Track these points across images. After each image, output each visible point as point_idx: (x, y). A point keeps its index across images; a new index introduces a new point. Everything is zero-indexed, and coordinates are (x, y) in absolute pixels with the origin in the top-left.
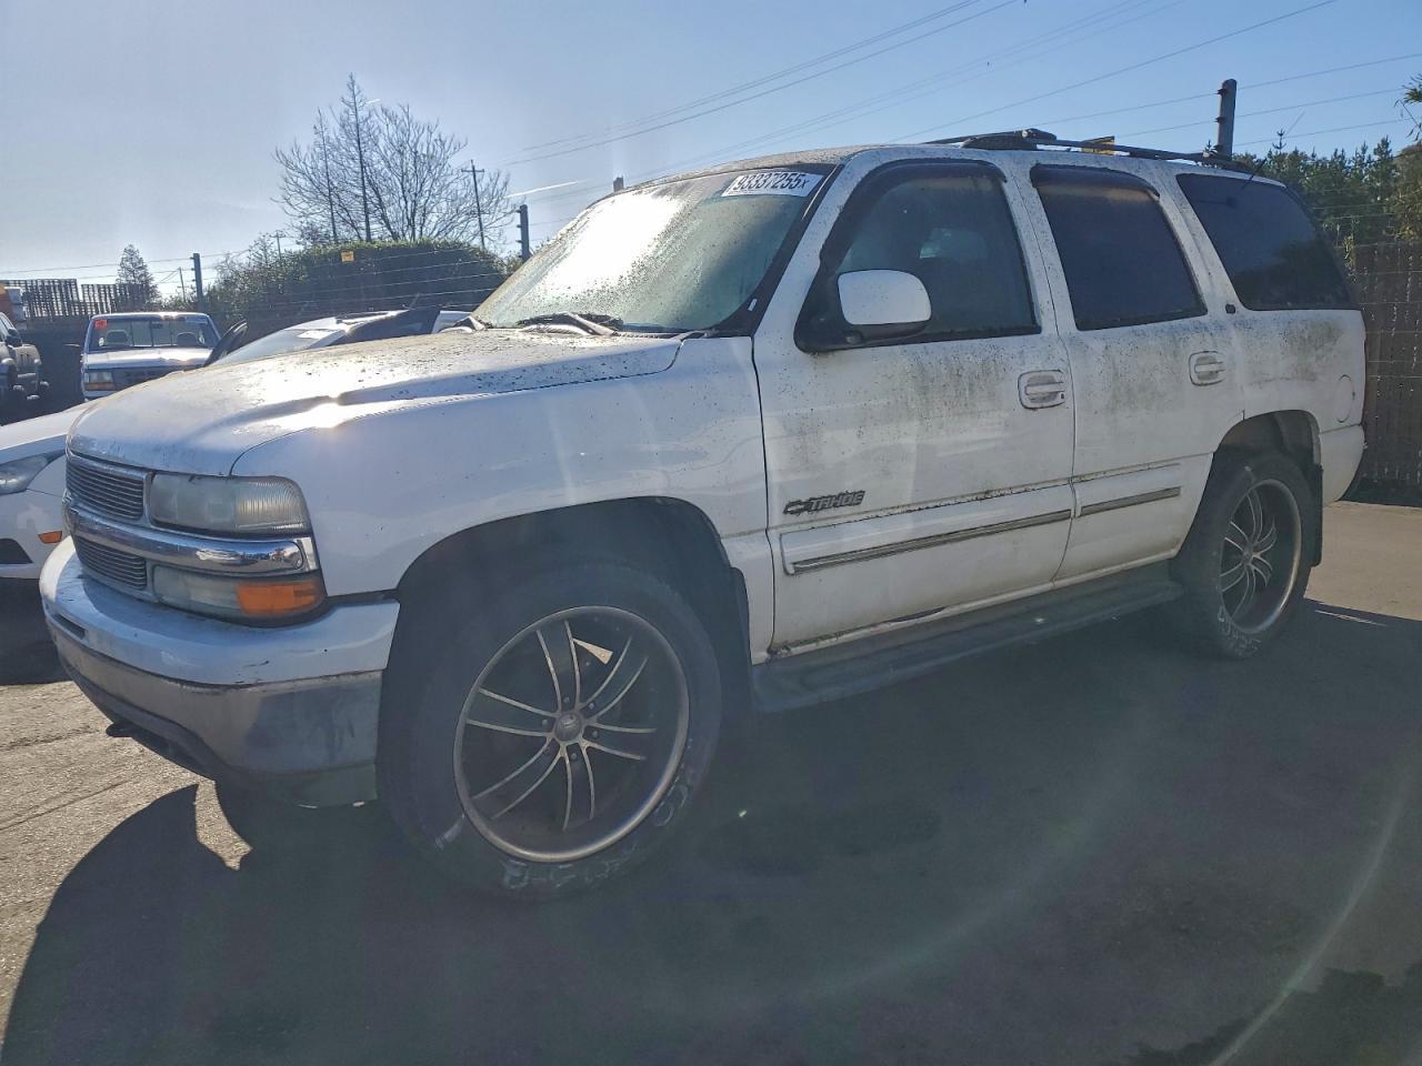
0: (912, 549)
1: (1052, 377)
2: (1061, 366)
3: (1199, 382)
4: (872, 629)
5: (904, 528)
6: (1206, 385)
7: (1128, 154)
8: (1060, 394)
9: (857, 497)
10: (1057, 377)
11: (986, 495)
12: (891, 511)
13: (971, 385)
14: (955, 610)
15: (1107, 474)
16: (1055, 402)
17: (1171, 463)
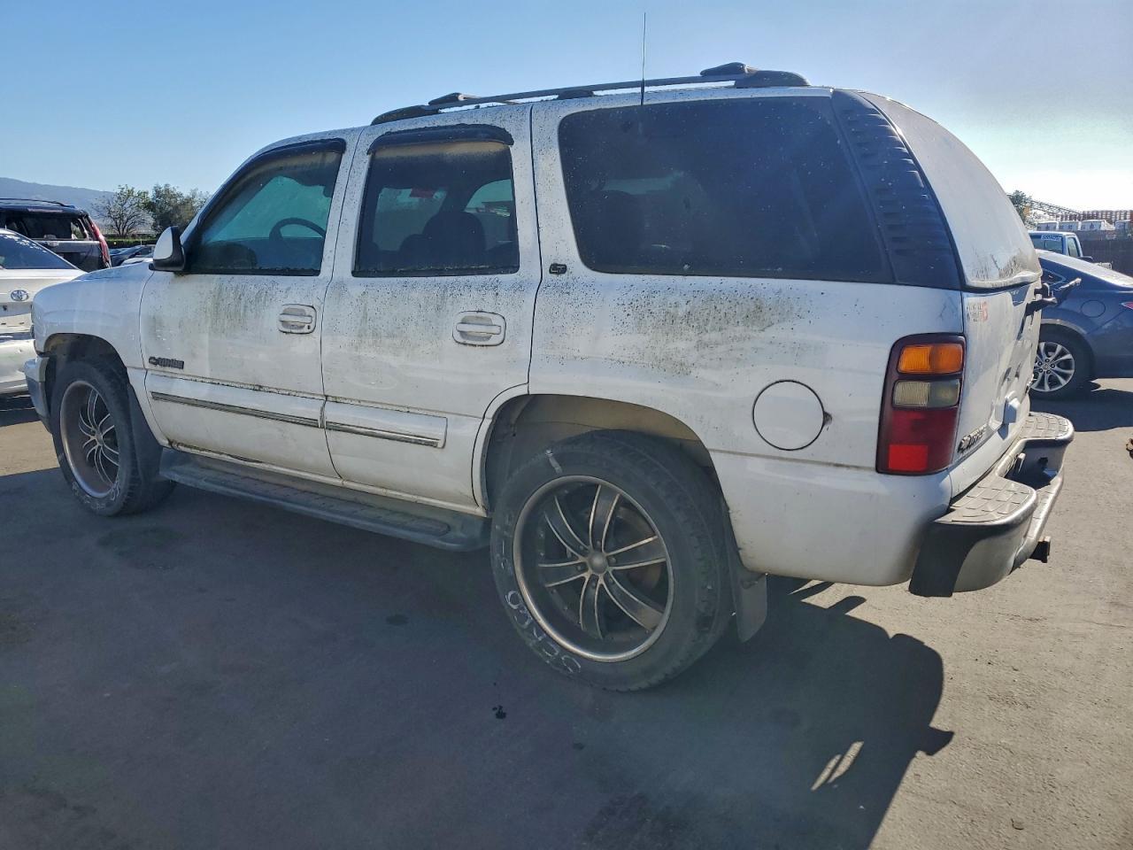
0: (208, 407)
1: (303, 310)
2: (315, 303)
3: (462, 340)
4: (218, 455)
5: (202, 392)
6: (475, 346)
7: (556, 97)
8: (307, 325)
9: (181, 365)
10: (309, 311)
11: (259, 388)
12: (203, 380)
13: (246, 307)
14: (266, 466)
15: (362, 403)
16: (302, 331)
17: (437, 414)
